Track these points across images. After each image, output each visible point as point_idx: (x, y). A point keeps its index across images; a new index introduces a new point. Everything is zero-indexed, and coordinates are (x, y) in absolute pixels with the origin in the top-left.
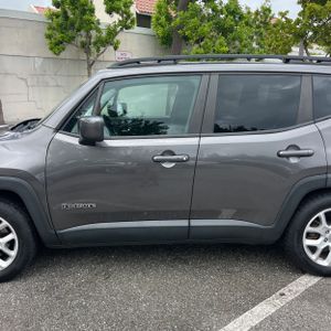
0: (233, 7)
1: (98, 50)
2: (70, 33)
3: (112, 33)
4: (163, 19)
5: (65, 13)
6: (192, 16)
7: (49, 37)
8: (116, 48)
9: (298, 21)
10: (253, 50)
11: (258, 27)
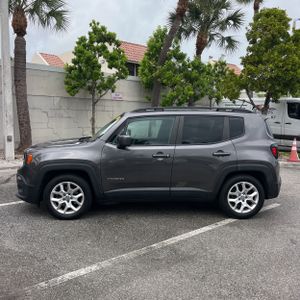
0: (197, 63)
1: (100, 92)
2: (83, 81)
3: (111, 81)
4: (146, 71)
5: (80, 67)
6: (168, 70)
7: (67, 83)
8: (113, 91)
9: (241, 76)
10: (213, 92)
11: (217, 76)
